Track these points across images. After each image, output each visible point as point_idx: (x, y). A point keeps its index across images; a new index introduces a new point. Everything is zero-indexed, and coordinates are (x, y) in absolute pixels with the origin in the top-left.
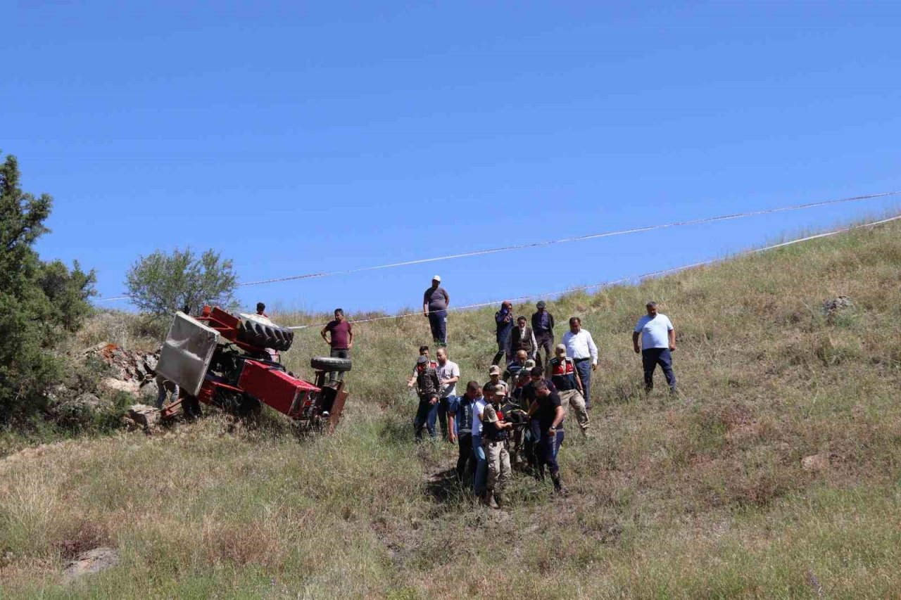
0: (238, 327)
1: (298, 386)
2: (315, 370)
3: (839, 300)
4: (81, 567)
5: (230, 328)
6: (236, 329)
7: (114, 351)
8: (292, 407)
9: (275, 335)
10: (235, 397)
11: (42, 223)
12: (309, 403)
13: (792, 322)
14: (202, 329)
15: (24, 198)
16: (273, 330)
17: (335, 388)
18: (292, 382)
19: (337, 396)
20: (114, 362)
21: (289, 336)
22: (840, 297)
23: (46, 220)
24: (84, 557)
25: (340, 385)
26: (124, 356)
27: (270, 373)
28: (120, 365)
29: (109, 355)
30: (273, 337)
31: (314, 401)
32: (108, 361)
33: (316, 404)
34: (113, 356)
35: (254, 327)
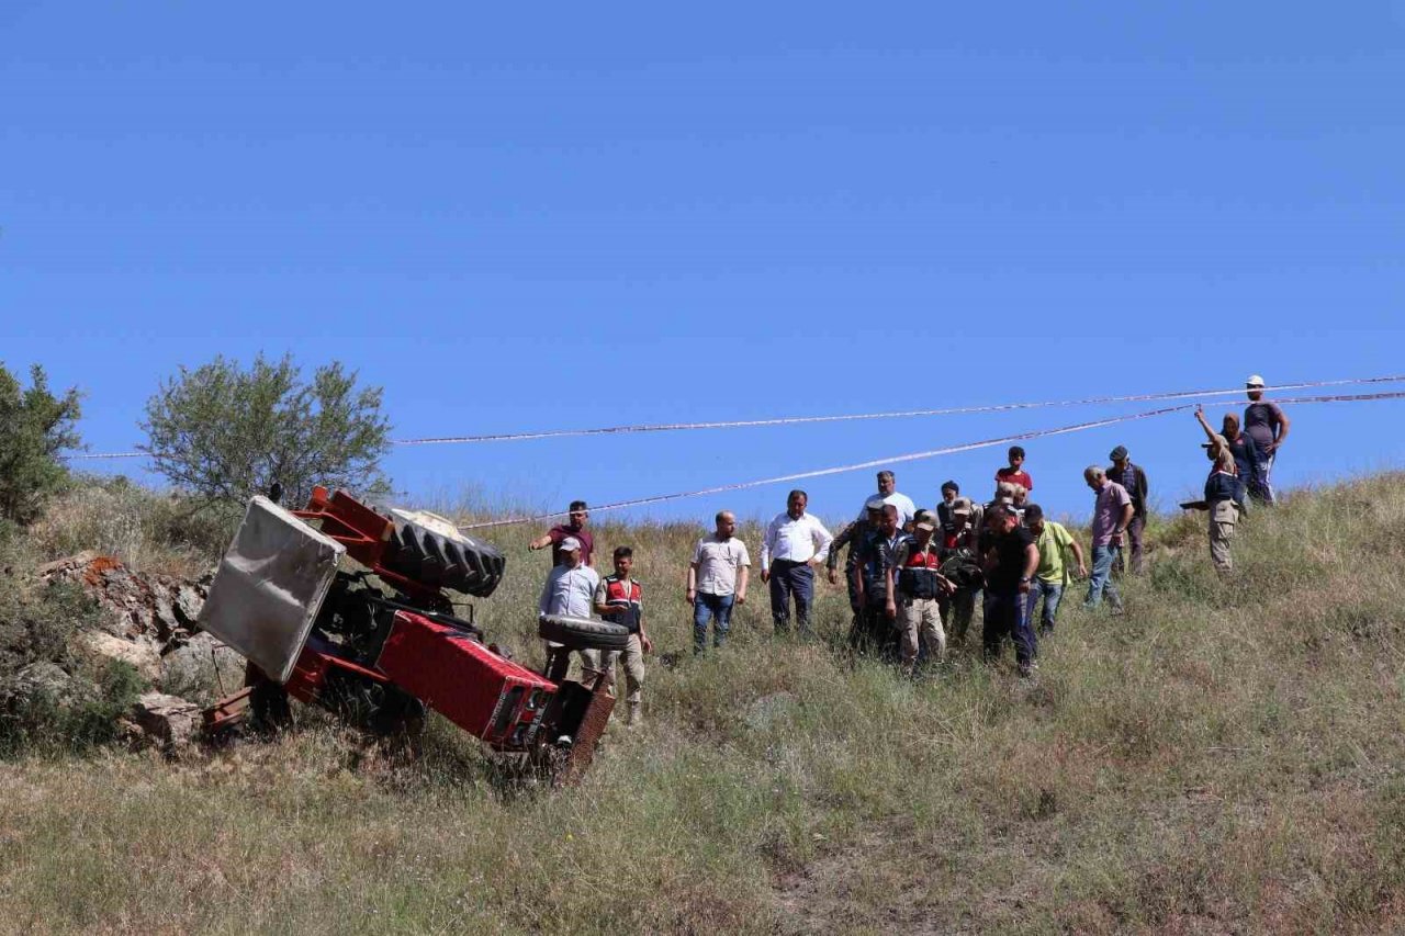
0: (386, 537)
1: (509, 677)
5: (367, 539)
6: (381, 542)
7: (109, 572)
8: (492, 721)
9: (465, 561)
10: (368, 691)
12: (529, 716)
14: (307, 537)
17: (589, 687)
18: (495, 667)
19: (592, 705)
20: (108, 596)
21: (495, 565)
26: (131, 584)
27: (449, 642)
28: (121, 604)
29: (97, 580)
30: (460, 565)
31: (540, 712)
32: (95, 593)
33: (545, 719)
34: (107, 583)
35: (420, 541)
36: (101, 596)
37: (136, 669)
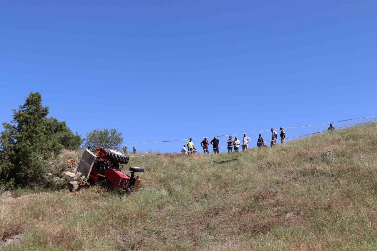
0: (107, 155)
1: (122, 177)
2: (131, 171)
3: (328, 152)
4: (9, 241)
5: (104, 155)
6: (106, 155)
7: (73, 162)
8: (119, 184)
9: (120, 158)
10: (106, 180)
11: (46, 116)
12: (126, 183)
13: (310, 160)
15: (41, 108)
16: (120, 156)
17: (136, 178)
18: (120, 175)
19: (136, 181)
20: (73, 166)
21: (128, 159)
22: (329, 151)
23: (47, 115)
24: (12, 237)
25: (138, 177)
26: (77, 164)
27: (114, 172)
28: (75, 167)
29: (71, 163)
30: (120, 159)
31: (128, 183)
33: (128, 184)
34: (73, 164)
35: (113, 155)
36: (71, 166)
37: (72, 177)
